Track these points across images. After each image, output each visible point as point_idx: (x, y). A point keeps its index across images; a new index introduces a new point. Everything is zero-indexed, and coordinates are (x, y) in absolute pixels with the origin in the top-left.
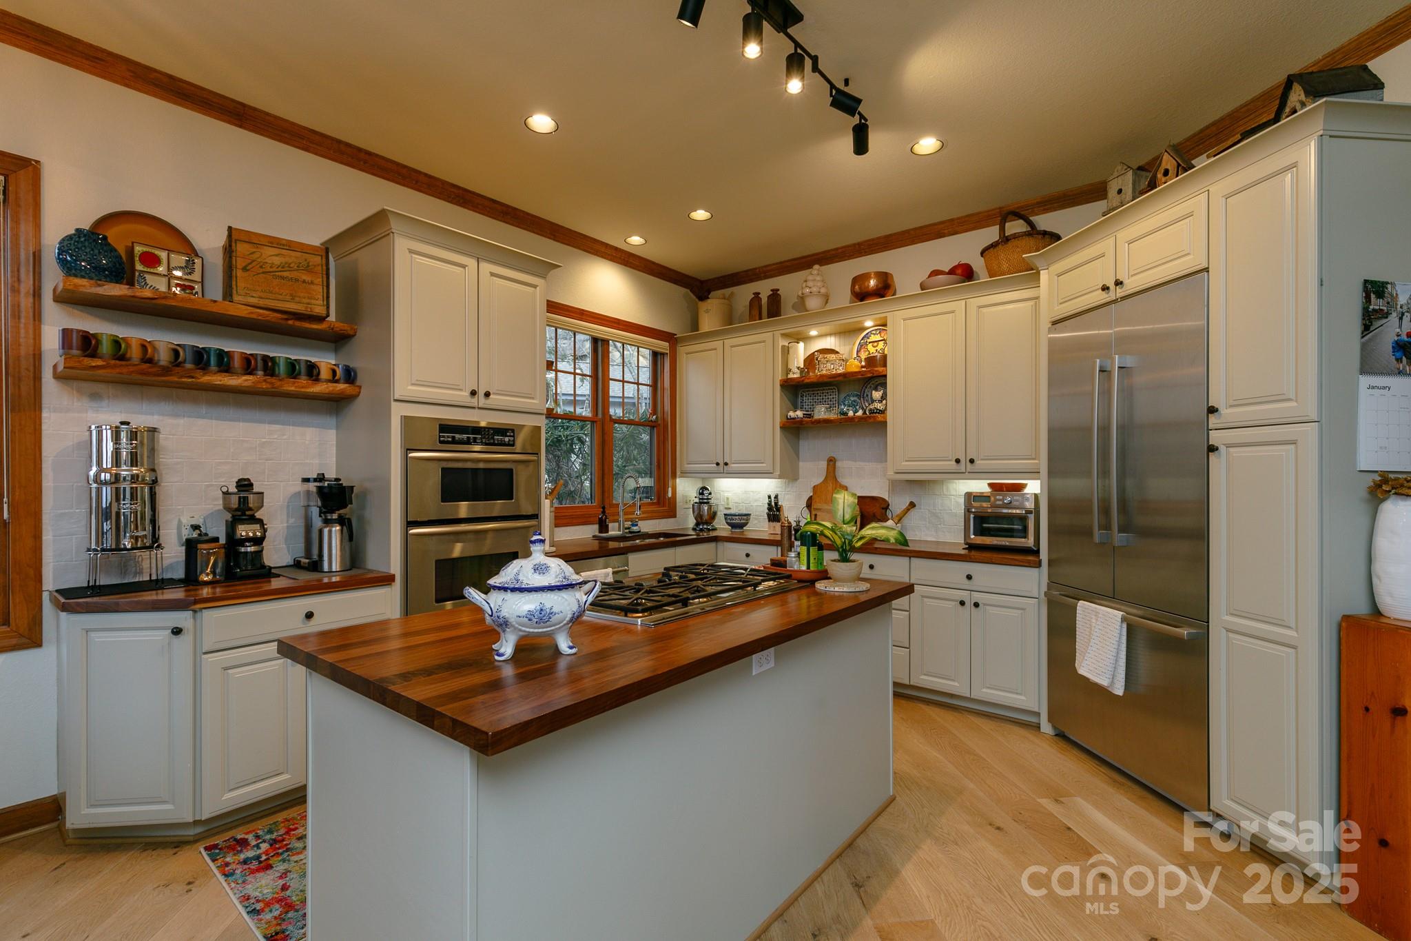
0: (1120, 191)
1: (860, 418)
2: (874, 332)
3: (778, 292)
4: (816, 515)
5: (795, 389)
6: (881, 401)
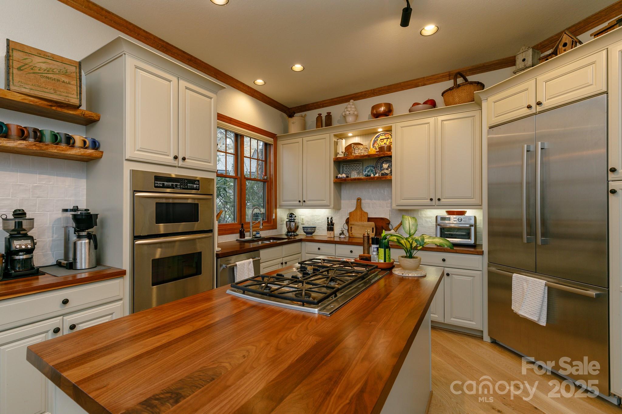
0: (524, 60)
1: (378, 178)
2: (382, 134)
3: (331, 114)
4: (351, 227)
5: (339, 163)
6: (387, 169)
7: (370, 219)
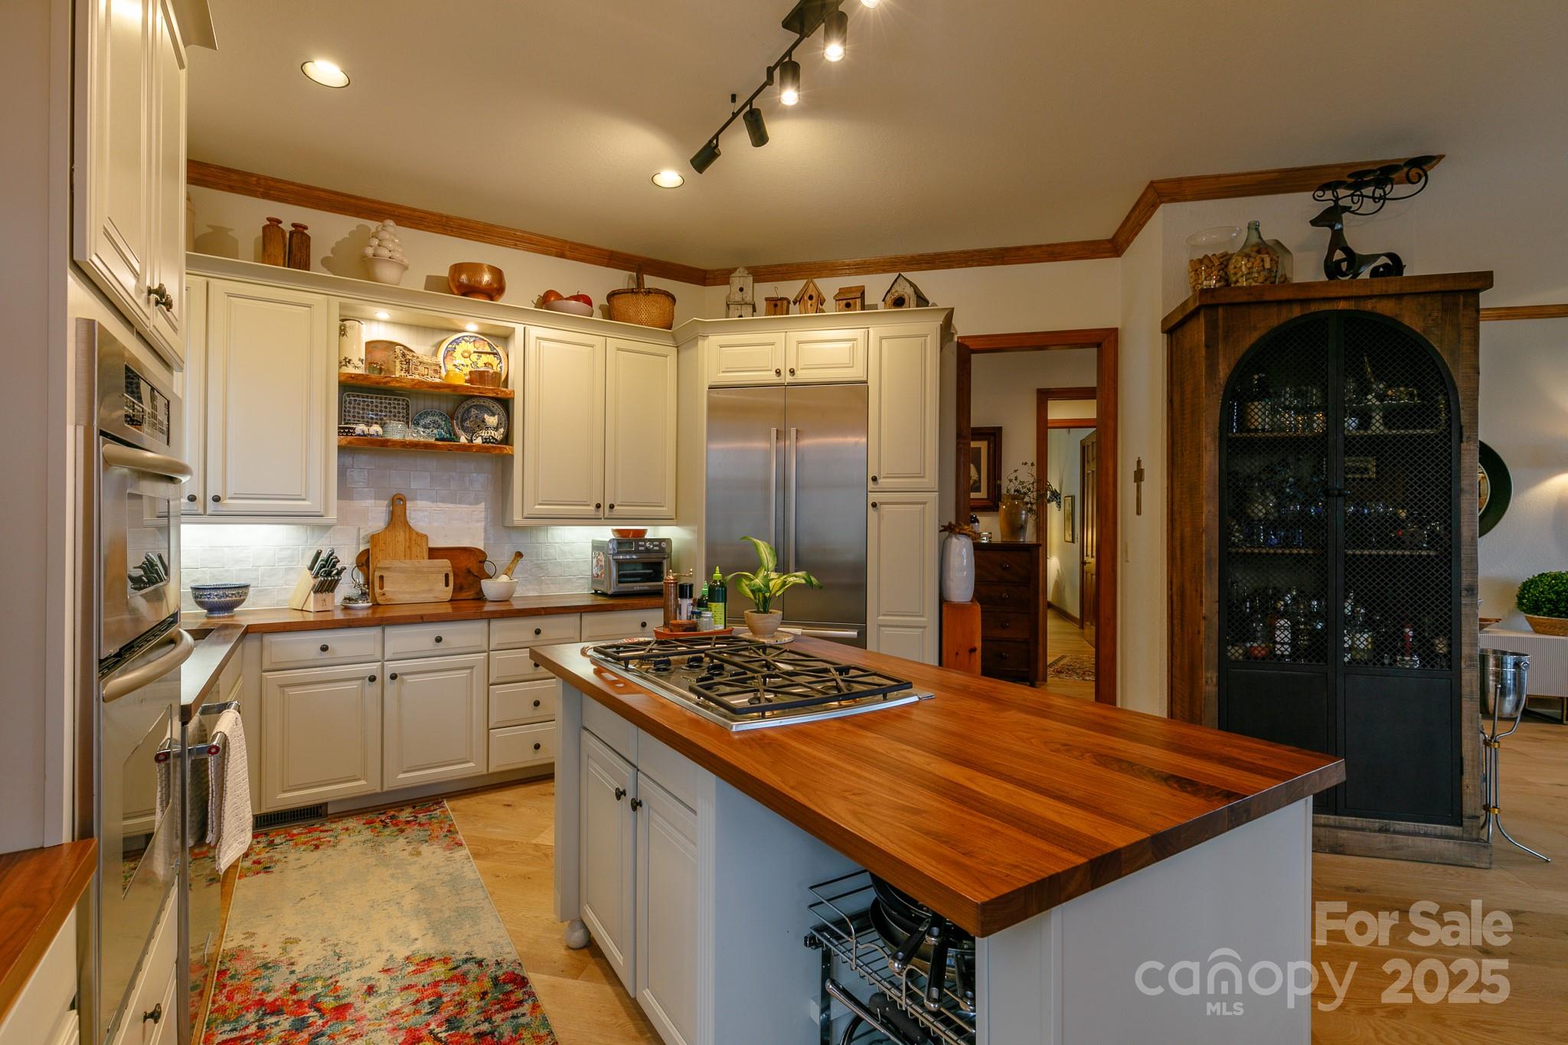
0: (741, 290)
1: (480, 449)
2: (467, 338)
3: (305, 231)
5: (350, 387)
6: (496, 429)
7: (434, 553)
